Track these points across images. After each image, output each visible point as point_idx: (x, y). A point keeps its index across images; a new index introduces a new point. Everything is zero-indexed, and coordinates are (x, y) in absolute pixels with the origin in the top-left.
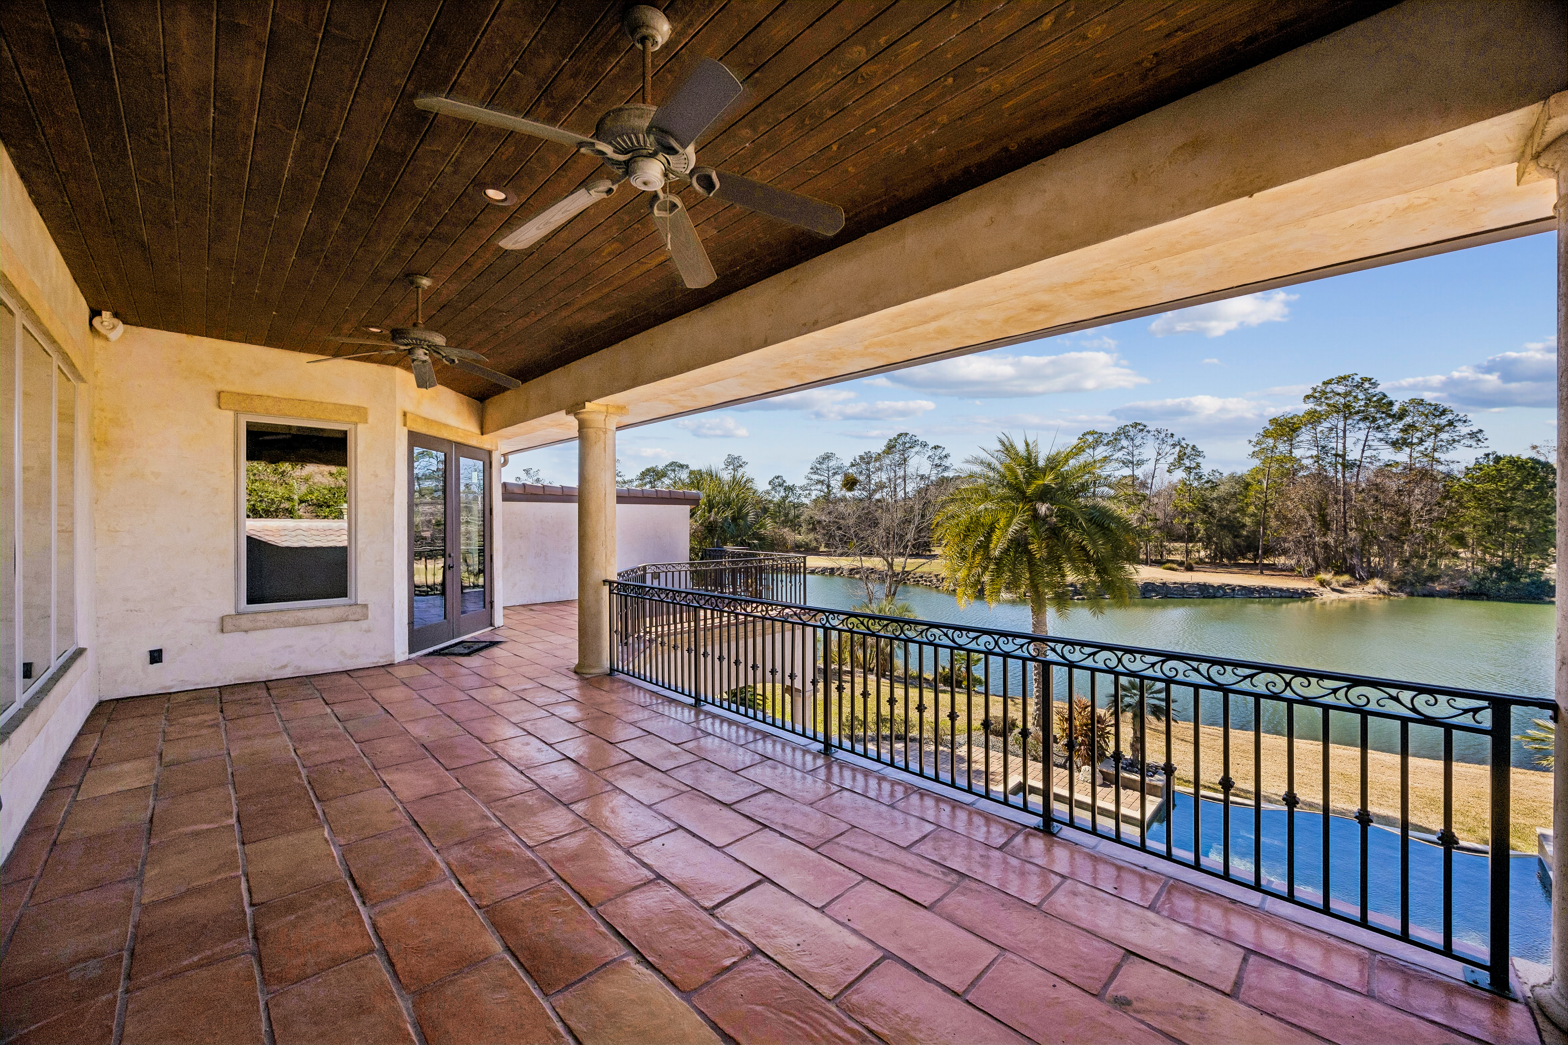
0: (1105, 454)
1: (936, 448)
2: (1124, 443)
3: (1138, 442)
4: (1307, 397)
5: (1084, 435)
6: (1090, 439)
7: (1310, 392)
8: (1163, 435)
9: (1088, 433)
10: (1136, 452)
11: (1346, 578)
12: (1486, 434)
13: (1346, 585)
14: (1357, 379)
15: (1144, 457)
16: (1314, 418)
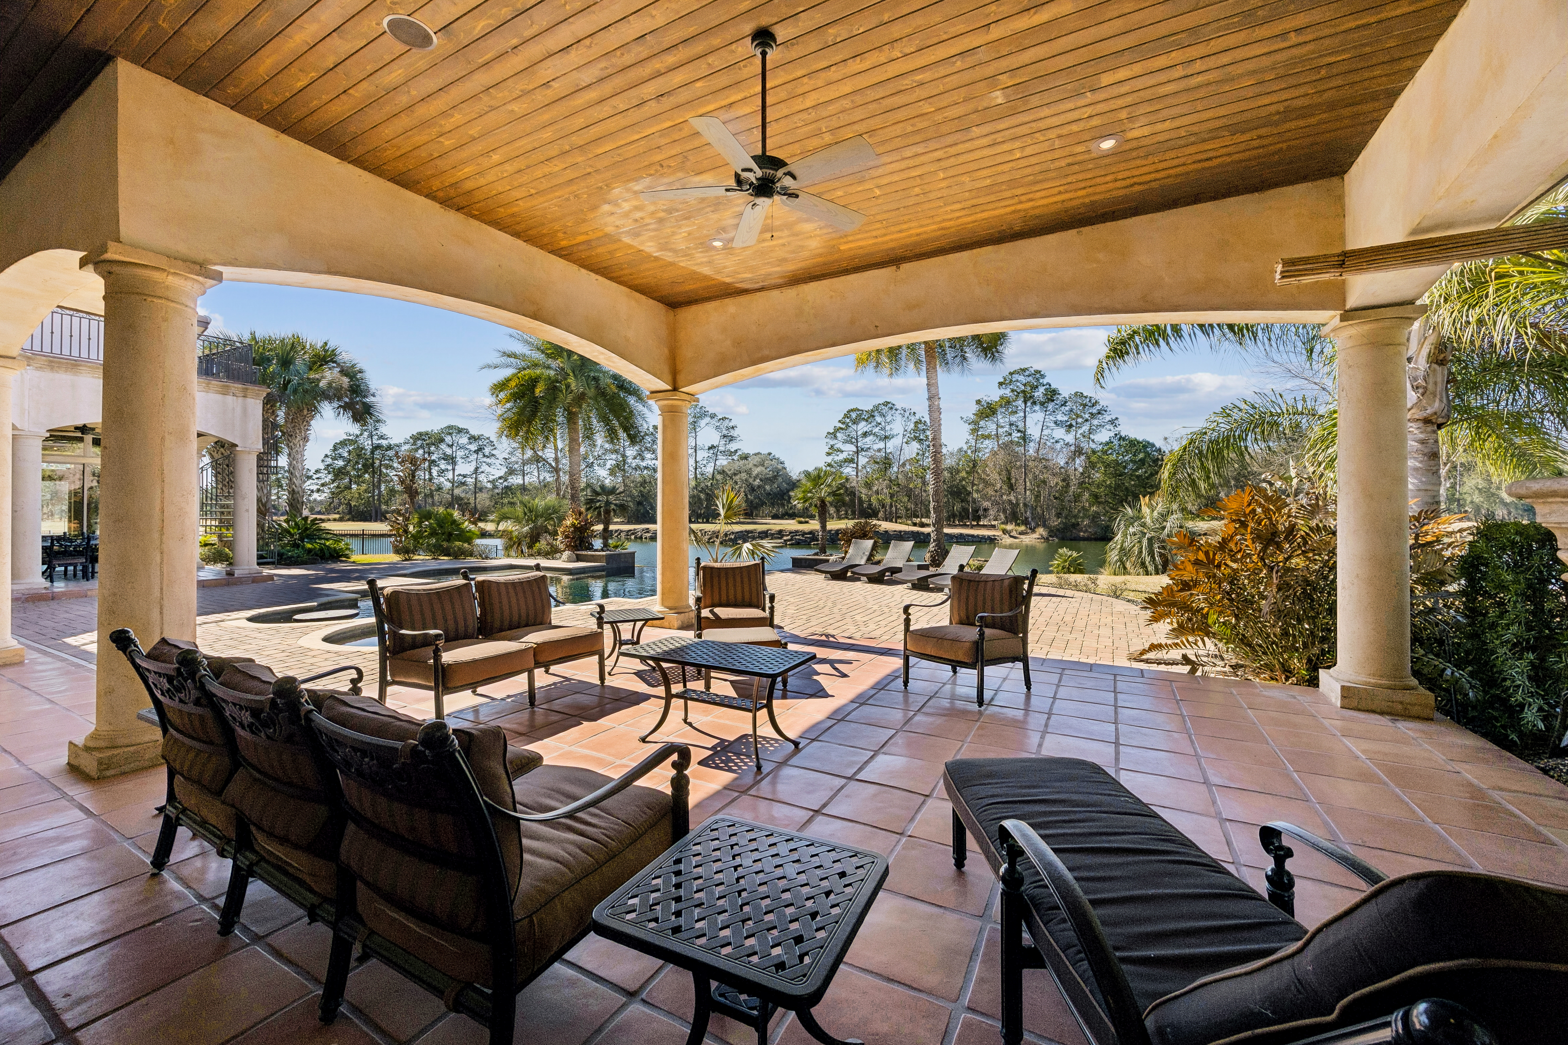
0: (865, 429)
1: (724, 419)
2: (879, 419)
3: (889, 418)
4: (1001, 384)
5: (849, 412)
6: (854, 415)
7: (1002, 380)
8: (907, 414)
9: (852, 410)
10: (888, 428)
11: (1023, 528)
12: (1120, 421)
13: (1021, 533)
14: (1032, 370)
15: (895, 432)
16: (1006, 403)
